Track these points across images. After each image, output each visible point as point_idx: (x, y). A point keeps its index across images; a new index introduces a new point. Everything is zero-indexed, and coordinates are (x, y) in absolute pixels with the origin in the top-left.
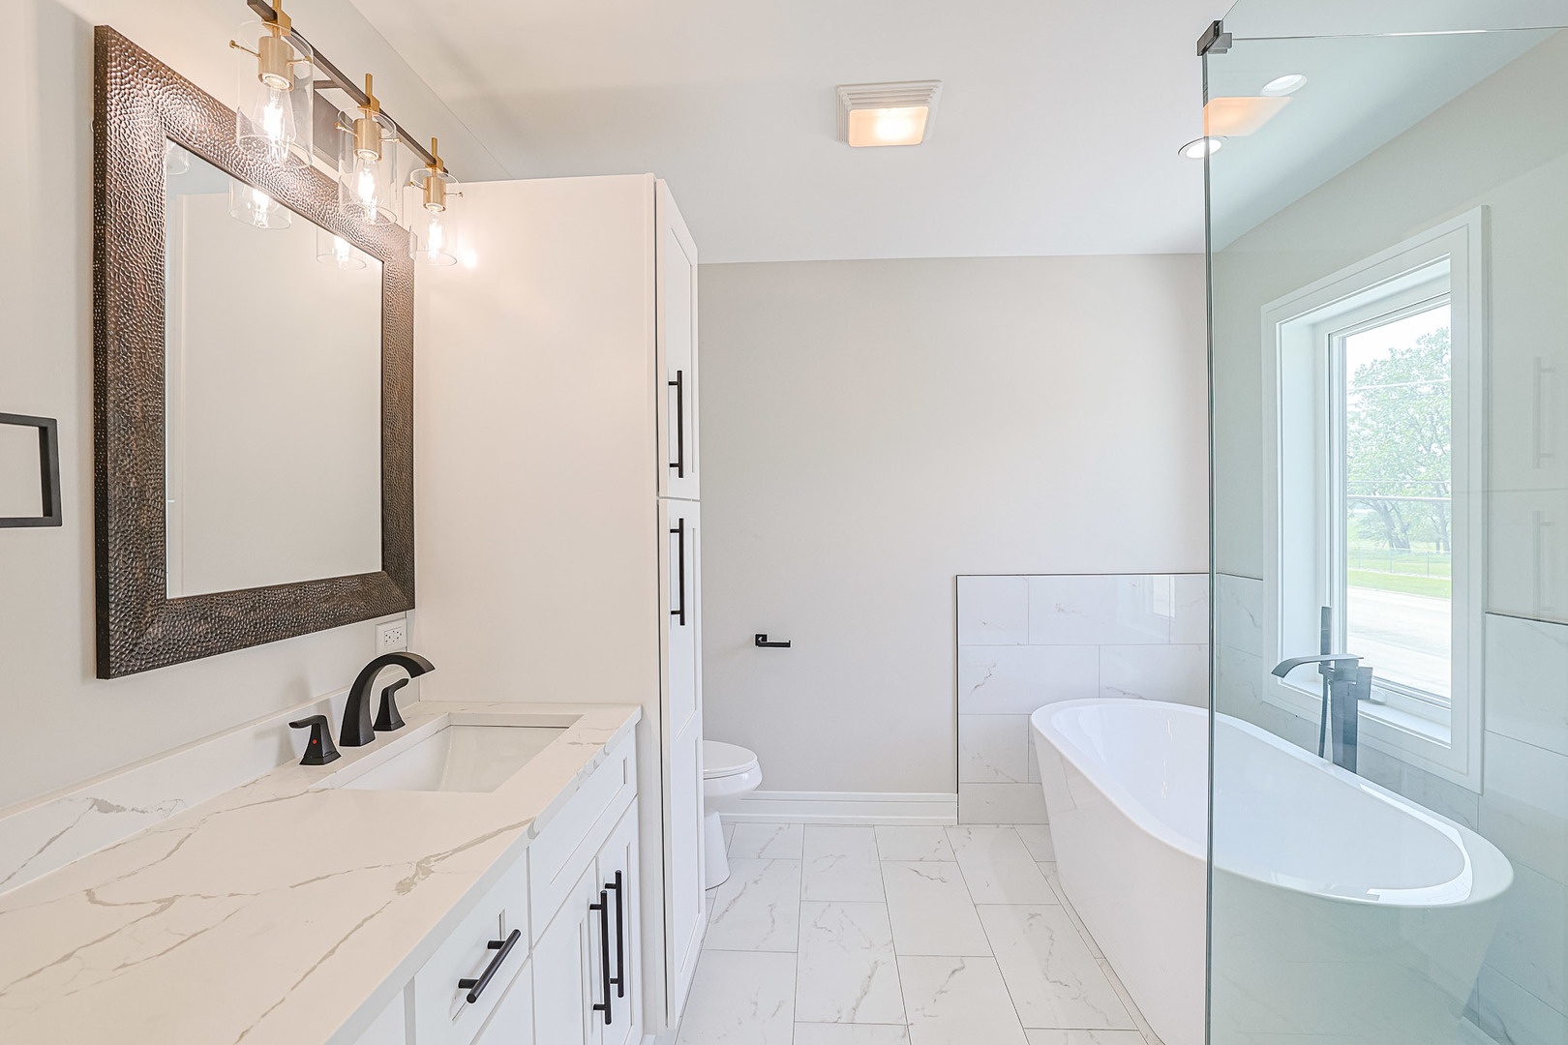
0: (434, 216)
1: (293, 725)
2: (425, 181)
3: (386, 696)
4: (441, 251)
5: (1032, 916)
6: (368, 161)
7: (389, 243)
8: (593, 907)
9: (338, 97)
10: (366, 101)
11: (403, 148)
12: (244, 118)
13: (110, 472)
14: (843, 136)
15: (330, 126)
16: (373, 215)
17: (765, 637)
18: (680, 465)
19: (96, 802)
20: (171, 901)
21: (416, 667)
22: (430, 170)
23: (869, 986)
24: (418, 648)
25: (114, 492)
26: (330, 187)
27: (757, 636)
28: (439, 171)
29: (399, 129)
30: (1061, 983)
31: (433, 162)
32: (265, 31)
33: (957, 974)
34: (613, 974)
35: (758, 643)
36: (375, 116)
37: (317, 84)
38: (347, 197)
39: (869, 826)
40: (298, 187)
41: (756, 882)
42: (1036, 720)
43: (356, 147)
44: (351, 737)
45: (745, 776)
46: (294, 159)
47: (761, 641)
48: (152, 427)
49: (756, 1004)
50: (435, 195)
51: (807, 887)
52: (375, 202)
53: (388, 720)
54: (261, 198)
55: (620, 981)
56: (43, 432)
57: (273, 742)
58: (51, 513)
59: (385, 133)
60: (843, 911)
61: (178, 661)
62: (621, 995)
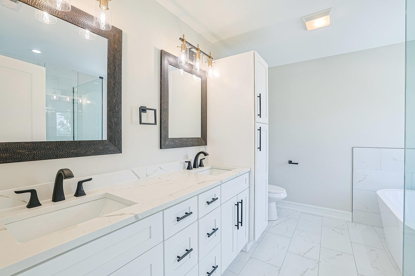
0: (210, 68)
1: (186, 162)
2: (208, 61)
3: (201, 160)
4: (211, 74)
5: (372, 250)
6: (198, 60)
7: (202, 74)
8: (236, 205)
9: (193, 50)
10: (197, 49)
11: (204, 56)
12: (179, 58)
13: (162, 117)
14: (306, 29)
15: (192, 55)
16: (199, 70)
17: (291, 161)
18: (260, 115)
19: (160, 167)
20: (168, 180)
21: (205, 154)
22: (209, 59)
23: (310, 250)
24: (207, 151)
25: (162, 120)
26: (192, 66)
27: (289, 161)
28: (211, 59)
29: (203, 53)
30: (377, 268)
31: (210, 57)
32: (182, 43)
33: (339, 256)
34: (240, 221)
35: (289, 163)
36: (199, 52)
37: (190, 49)
38: (195, 67)
39: (321, 216)
40: (187, 67)
41: (284, 222)
42: (378, 192)
43: (196, 58)
44: (195, 167)
45: (282, 194)
46: (186, 63)
47: (290, 162)
48: (167, 110)
49: (278, 245)
50: (210, 64)
51: (298, 226)
52: (199, 67)
53: (201, 165)
54: (182, 71)
55: (241, 223)
56: (155, 111)
57: (183, 165)
58: (155, 123)
59: (201, 54)
60: (307, 233)
61: (170, 148)
62: (242, 226)
